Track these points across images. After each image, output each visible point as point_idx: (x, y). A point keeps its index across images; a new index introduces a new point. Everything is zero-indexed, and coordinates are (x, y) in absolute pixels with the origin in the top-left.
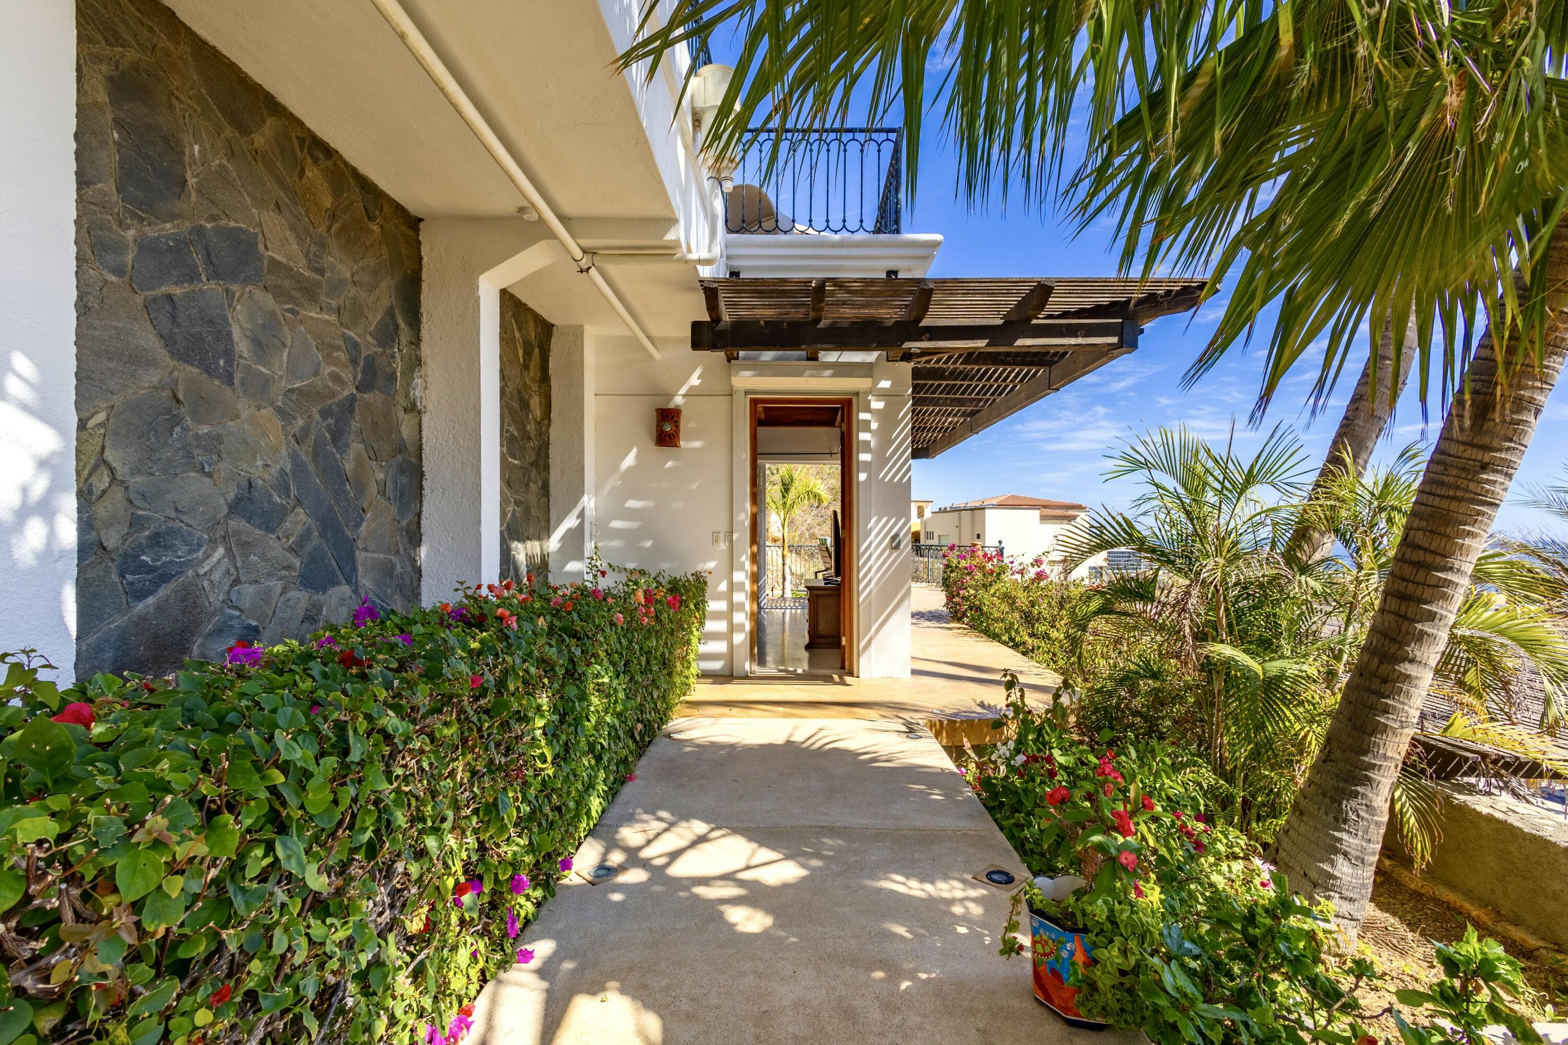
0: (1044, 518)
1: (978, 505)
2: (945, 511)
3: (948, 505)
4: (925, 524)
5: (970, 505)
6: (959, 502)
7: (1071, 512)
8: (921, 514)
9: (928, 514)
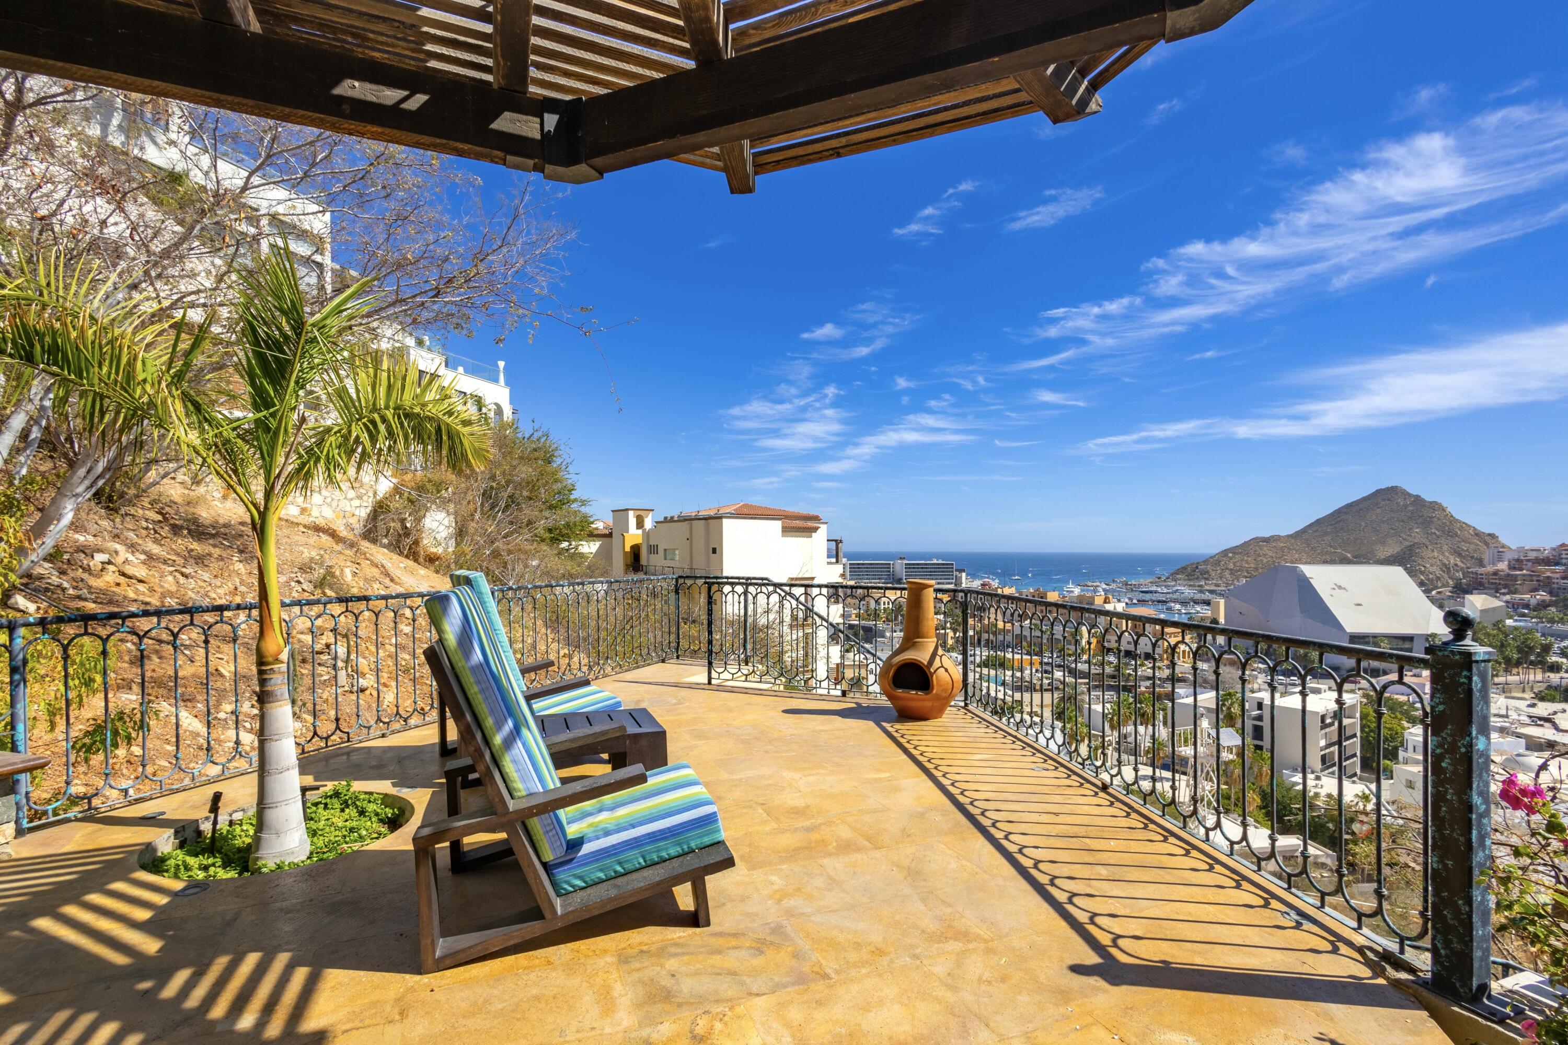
0: (787, 531)
1: (712, 513)
2: (671, 520)
3: (675, 514)
4: (647, 535)
5: (703, 513)
6: (690, 510)
7: (810, 524)
8: (640, 524)
9: (648, 524)
